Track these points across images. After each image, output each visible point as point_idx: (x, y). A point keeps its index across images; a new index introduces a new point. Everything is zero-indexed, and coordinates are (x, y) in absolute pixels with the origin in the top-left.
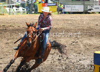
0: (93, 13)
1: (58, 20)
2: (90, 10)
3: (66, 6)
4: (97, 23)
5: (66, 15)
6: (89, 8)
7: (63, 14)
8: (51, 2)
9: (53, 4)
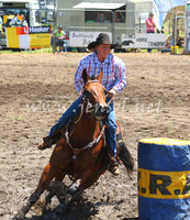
0: (134, 50)
1: (54, 66)
2: (127, 43)
3: (71, 33)
4: (142, 74)
5: (73, 54)
6: (124, 38)
7: (66, 53)
8: (37, 24)
9: (41, 30)
